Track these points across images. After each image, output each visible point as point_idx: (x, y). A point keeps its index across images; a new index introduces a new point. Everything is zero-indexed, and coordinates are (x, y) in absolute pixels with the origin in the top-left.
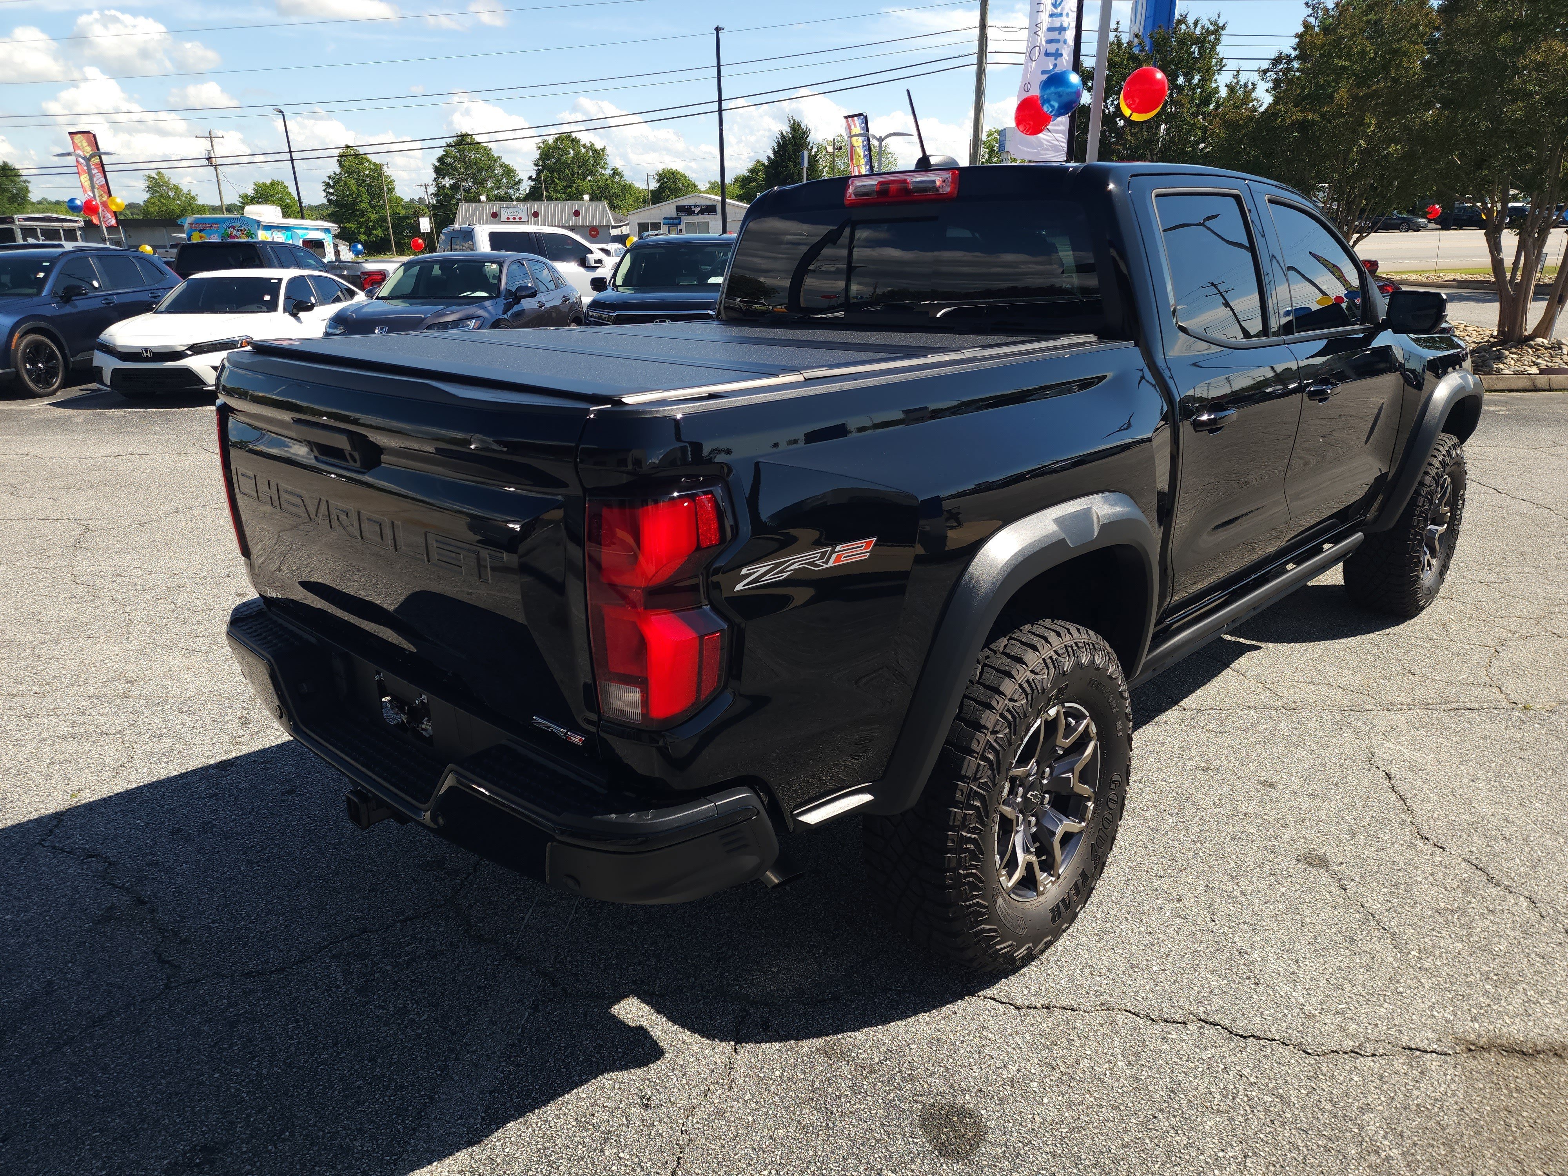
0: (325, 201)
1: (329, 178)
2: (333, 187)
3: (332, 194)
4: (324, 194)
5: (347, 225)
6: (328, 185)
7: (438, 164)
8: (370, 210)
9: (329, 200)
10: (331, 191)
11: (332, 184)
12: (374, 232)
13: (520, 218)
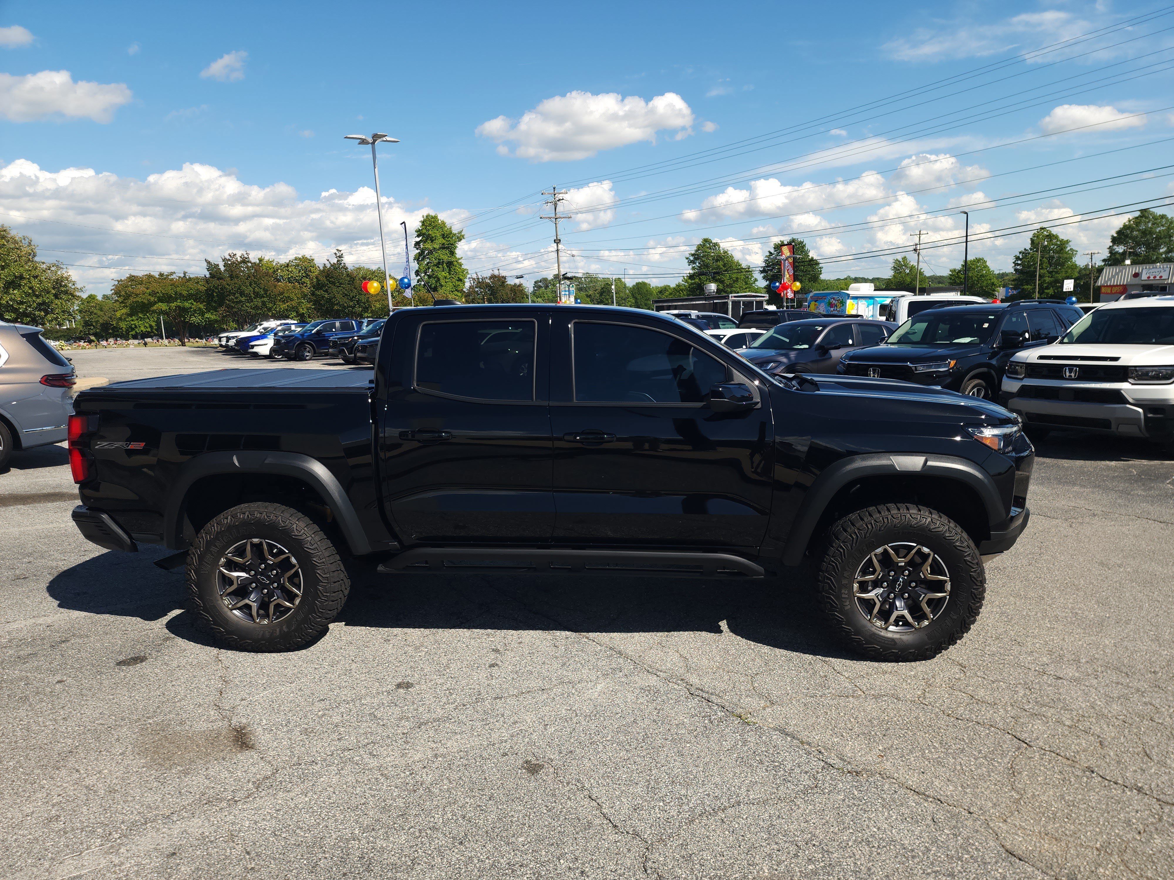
0: (1012, 271)
1: (1020, 253)
2: (1021, 260)
3: (1018, 265)
4: (1013, 265)
5: (1025, 287)
6: (1018, 258)
7: (1115, 235)
8: (1048, 275)
9: (1016, 270)
10: (1019, 262)
11: (1021, 257)
12: (1046, 291)
13: (1161, 277)
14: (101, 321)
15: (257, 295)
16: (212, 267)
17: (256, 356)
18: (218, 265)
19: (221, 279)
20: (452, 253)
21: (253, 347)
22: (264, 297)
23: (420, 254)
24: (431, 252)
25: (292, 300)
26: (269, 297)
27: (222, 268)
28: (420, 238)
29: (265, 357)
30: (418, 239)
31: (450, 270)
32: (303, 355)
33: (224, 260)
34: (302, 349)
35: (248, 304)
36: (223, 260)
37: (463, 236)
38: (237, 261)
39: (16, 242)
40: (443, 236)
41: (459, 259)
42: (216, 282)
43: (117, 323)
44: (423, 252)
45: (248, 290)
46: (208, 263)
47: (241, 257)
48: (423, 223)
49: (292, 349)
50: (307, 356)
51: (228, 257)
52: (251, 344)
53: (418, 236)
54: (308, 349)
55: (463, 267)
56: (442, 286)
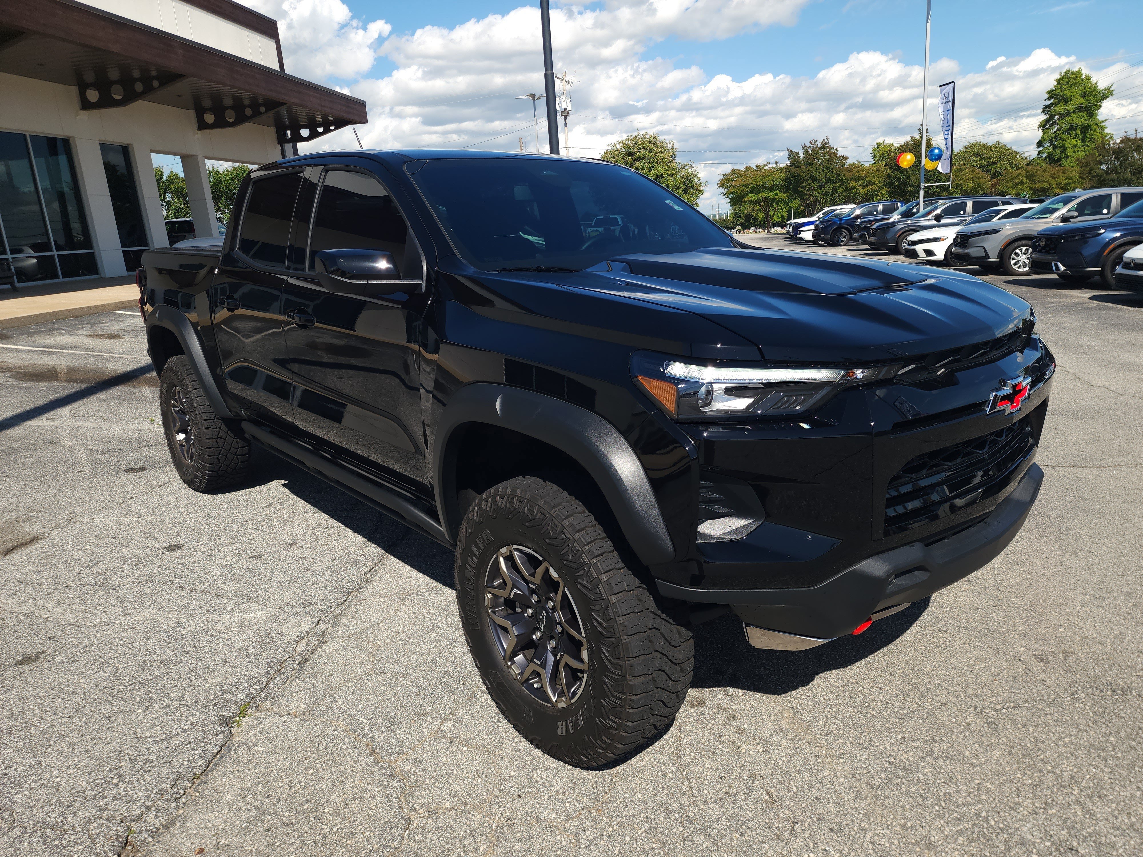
14: (746, 212)
15: (828, 180)
16: (793, 156)
17: (802, 242)
18: (798, 153)
19: (799, 166)
20: (1092, 115)
21: (800, 232)
22: (836, 182)
23: (1047, 121)
24: (1062, 116)
25: (873, 184)
26: (841, 181)
27: (802, 156)
28: (1052, 100)
29: (808, 242)
30: (1048, 102)
31: (1085, 137)
32: (838, 241)
33: (805, 147)
34: (838, 234)
35: (819, 191)
36: (803, 148)
37: (1112, 92)
38: (817, 147)
39: (663, 147)
40: (1084, 95)
41: (1103, 122)
42: (793, 170)
43: (757, 214)
44: (1051, 117)
45: (821, 177)
46: (790, 151)
47: (821, 143)
48: (1059, 81)
49: (828, 234)
50: (843, 241)
51: (808, 145)
52: (801, 229)
53: (1049, 99)
54: (844, 234)
55: (1106, 131)
56: (1067, 157)
